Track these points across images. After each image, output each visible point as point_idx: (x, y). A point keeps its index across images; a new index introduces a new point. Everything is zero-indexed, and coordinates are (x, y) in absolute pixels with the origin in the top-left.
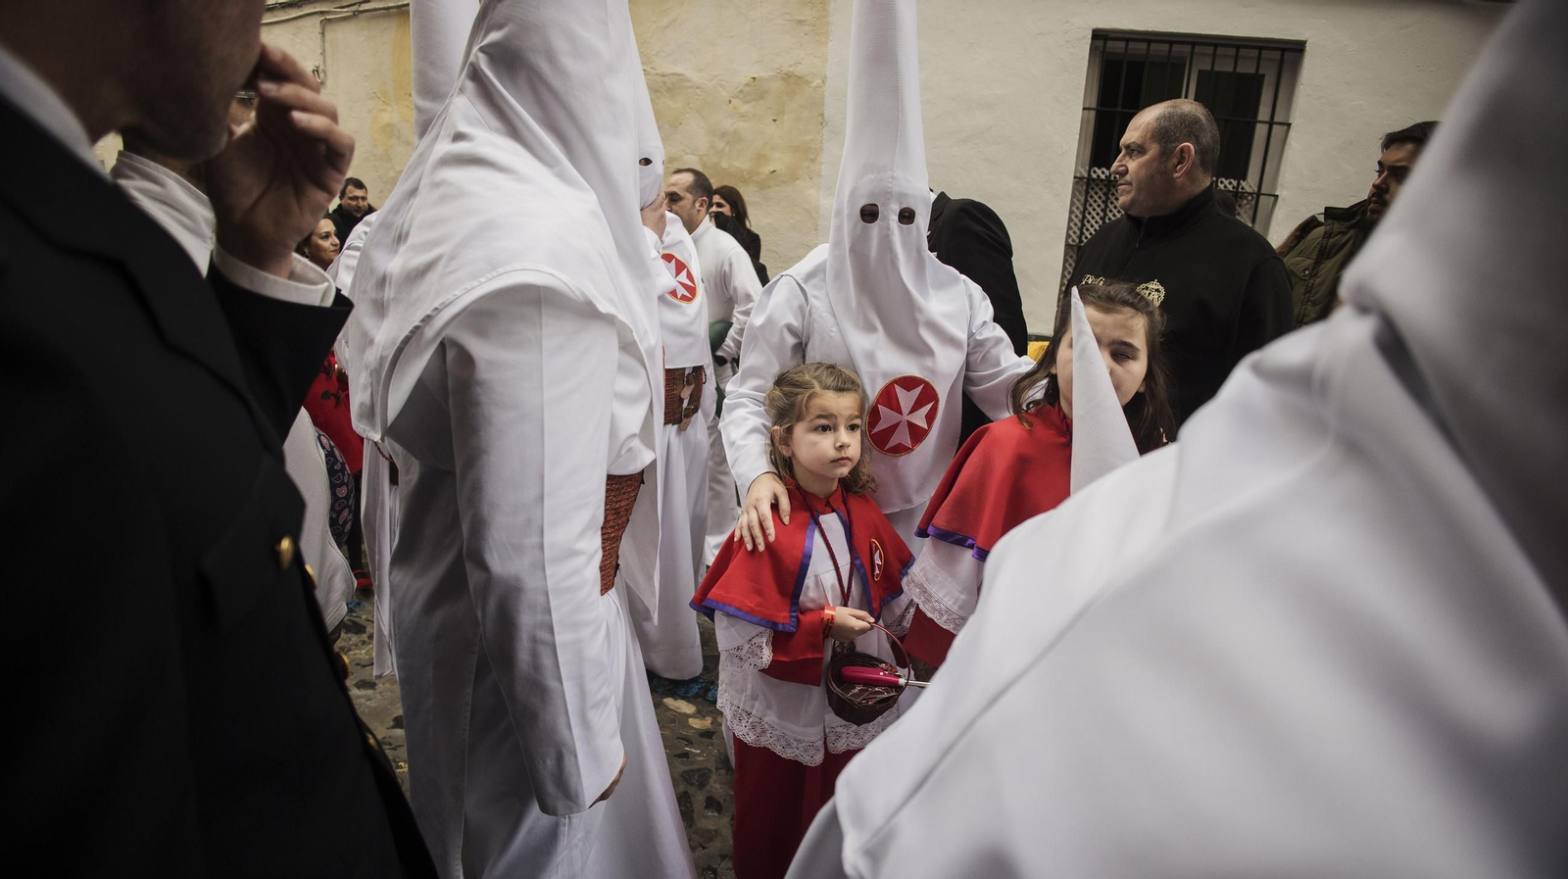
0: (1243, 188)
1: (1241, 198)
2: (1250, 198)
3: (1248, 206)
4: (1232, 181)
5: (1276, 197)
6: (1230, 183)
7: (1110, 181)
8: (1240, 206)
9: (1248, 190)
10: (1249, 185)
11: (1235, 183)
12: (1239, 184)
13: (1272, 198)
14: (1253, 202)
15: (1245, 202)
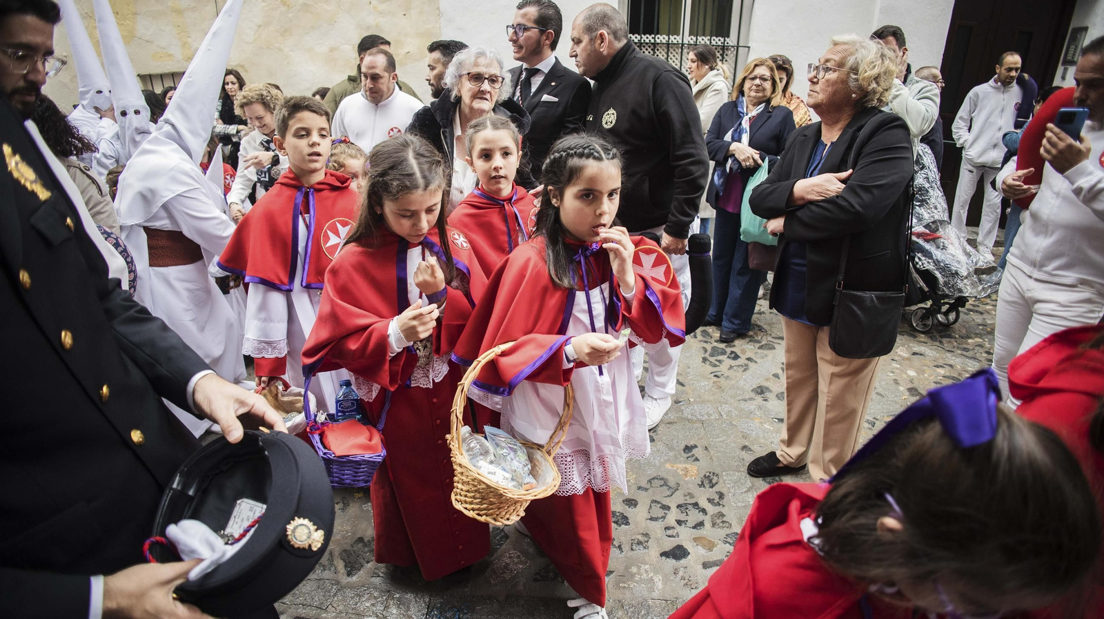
0: (727, 43)
1: (727, 49)
2: (732, 49)
3: (732, 55)
4: (720, 38)
5: (749, 47)
6: (719, 40)
7: (641, 43)
8: (727, 55)
9: (731, 44)
10: (731, 41)
11: (722, 40)
12: (725, 40)
13: (747, 49)
14: (735, 52)
15: (730, 52)
